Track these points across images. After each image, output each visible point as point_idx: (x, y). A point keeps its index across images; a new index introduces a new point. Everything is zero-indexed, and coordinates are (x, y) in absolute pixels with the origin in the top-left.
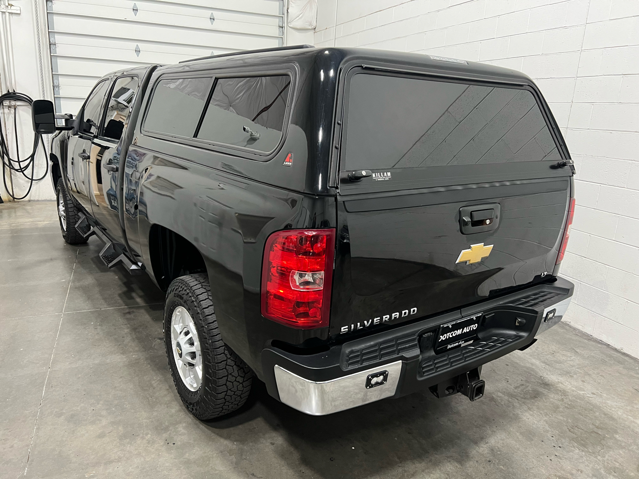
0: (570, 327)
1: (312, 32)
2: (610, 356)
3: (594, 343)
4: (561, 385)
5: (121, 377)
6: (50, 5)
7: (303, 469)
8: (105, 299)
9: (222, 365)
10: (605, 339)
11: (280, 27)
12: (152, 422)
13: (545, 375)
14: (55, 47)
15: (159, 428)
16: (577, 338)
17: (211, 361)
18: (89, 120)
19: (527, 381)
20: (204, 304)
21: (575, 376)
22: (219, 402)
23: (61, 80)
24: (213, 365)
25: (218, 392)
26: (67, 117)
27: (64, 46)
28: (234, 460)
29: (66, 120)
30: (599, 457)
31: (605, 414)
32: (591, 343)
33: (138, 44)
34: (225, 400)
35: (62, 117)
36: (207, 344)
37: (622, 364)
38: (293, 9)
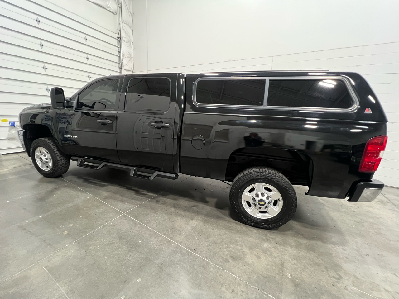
1: (132, 72)
11: (120, 68)
26: (68, 99)
33: (45, 64)
38: (124, 62)
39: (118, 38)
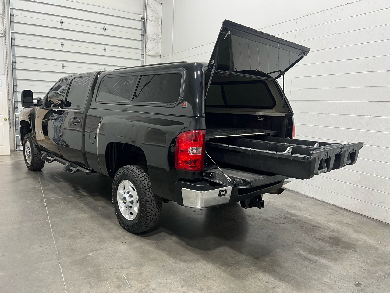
0: (299, 193)
1: (159, 57)
2: (317, 203)
3: (310, 199)
4: (296, 214)
5: (88, 222)
6: (13, 41)
7: (188, 246)
8: (64, 193)
9: (150, 203)
10: (314, 197)
11: (142, 54)
12: (111, 236)
13: (289, 211)
14: (16, 64)
15: (115, 238)
16: (302, 197)
17: (145, 201)
18: (50, 101)
19: (281, 213)
20: (140, 176)
21: (302, 210)
22: (148, 221)
23: (18, 82)
24: (145, 203)
25: (147, 216)
26: (38, 99)
27: (20, 63)
28: (156, 246)
29: (38, 101)
30: (313, 235)
31: (315, 222)
32: (309, 199)
33: (64, 63)
34: (150, 220)
35: (36, 99)
36: (142, 193)
37: (322, 205)
38: (149, 46)
39: (142, 19)
